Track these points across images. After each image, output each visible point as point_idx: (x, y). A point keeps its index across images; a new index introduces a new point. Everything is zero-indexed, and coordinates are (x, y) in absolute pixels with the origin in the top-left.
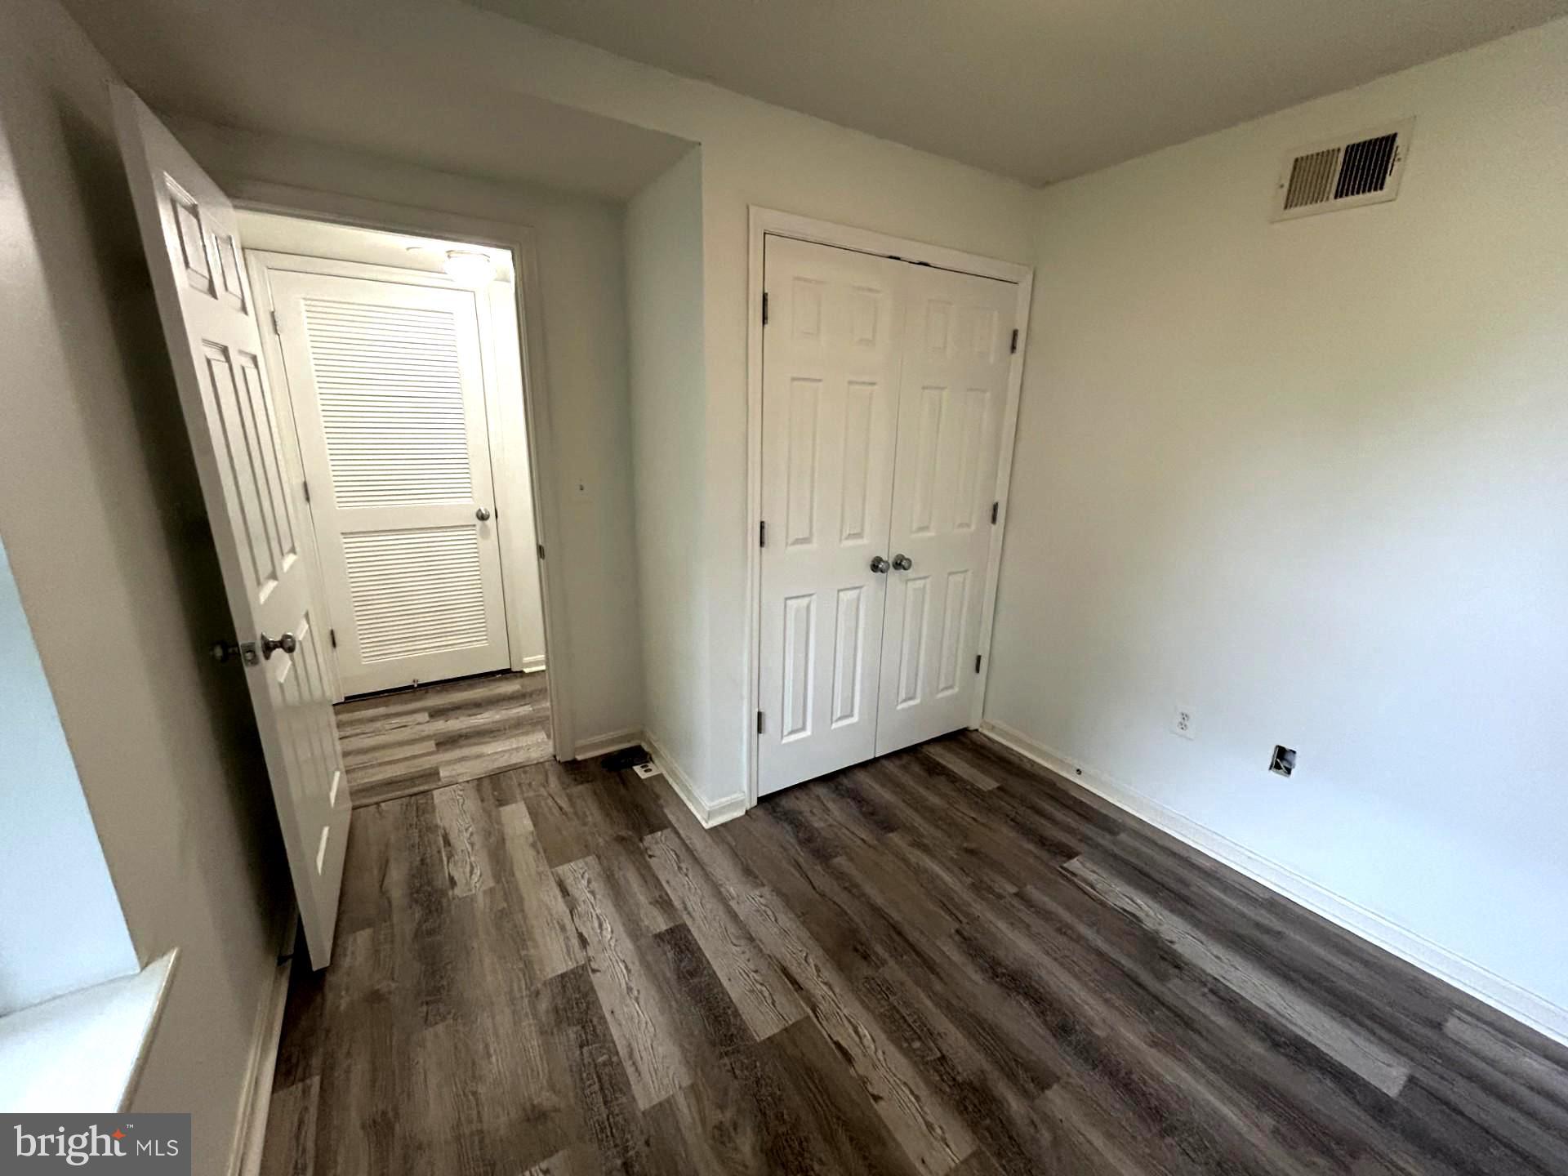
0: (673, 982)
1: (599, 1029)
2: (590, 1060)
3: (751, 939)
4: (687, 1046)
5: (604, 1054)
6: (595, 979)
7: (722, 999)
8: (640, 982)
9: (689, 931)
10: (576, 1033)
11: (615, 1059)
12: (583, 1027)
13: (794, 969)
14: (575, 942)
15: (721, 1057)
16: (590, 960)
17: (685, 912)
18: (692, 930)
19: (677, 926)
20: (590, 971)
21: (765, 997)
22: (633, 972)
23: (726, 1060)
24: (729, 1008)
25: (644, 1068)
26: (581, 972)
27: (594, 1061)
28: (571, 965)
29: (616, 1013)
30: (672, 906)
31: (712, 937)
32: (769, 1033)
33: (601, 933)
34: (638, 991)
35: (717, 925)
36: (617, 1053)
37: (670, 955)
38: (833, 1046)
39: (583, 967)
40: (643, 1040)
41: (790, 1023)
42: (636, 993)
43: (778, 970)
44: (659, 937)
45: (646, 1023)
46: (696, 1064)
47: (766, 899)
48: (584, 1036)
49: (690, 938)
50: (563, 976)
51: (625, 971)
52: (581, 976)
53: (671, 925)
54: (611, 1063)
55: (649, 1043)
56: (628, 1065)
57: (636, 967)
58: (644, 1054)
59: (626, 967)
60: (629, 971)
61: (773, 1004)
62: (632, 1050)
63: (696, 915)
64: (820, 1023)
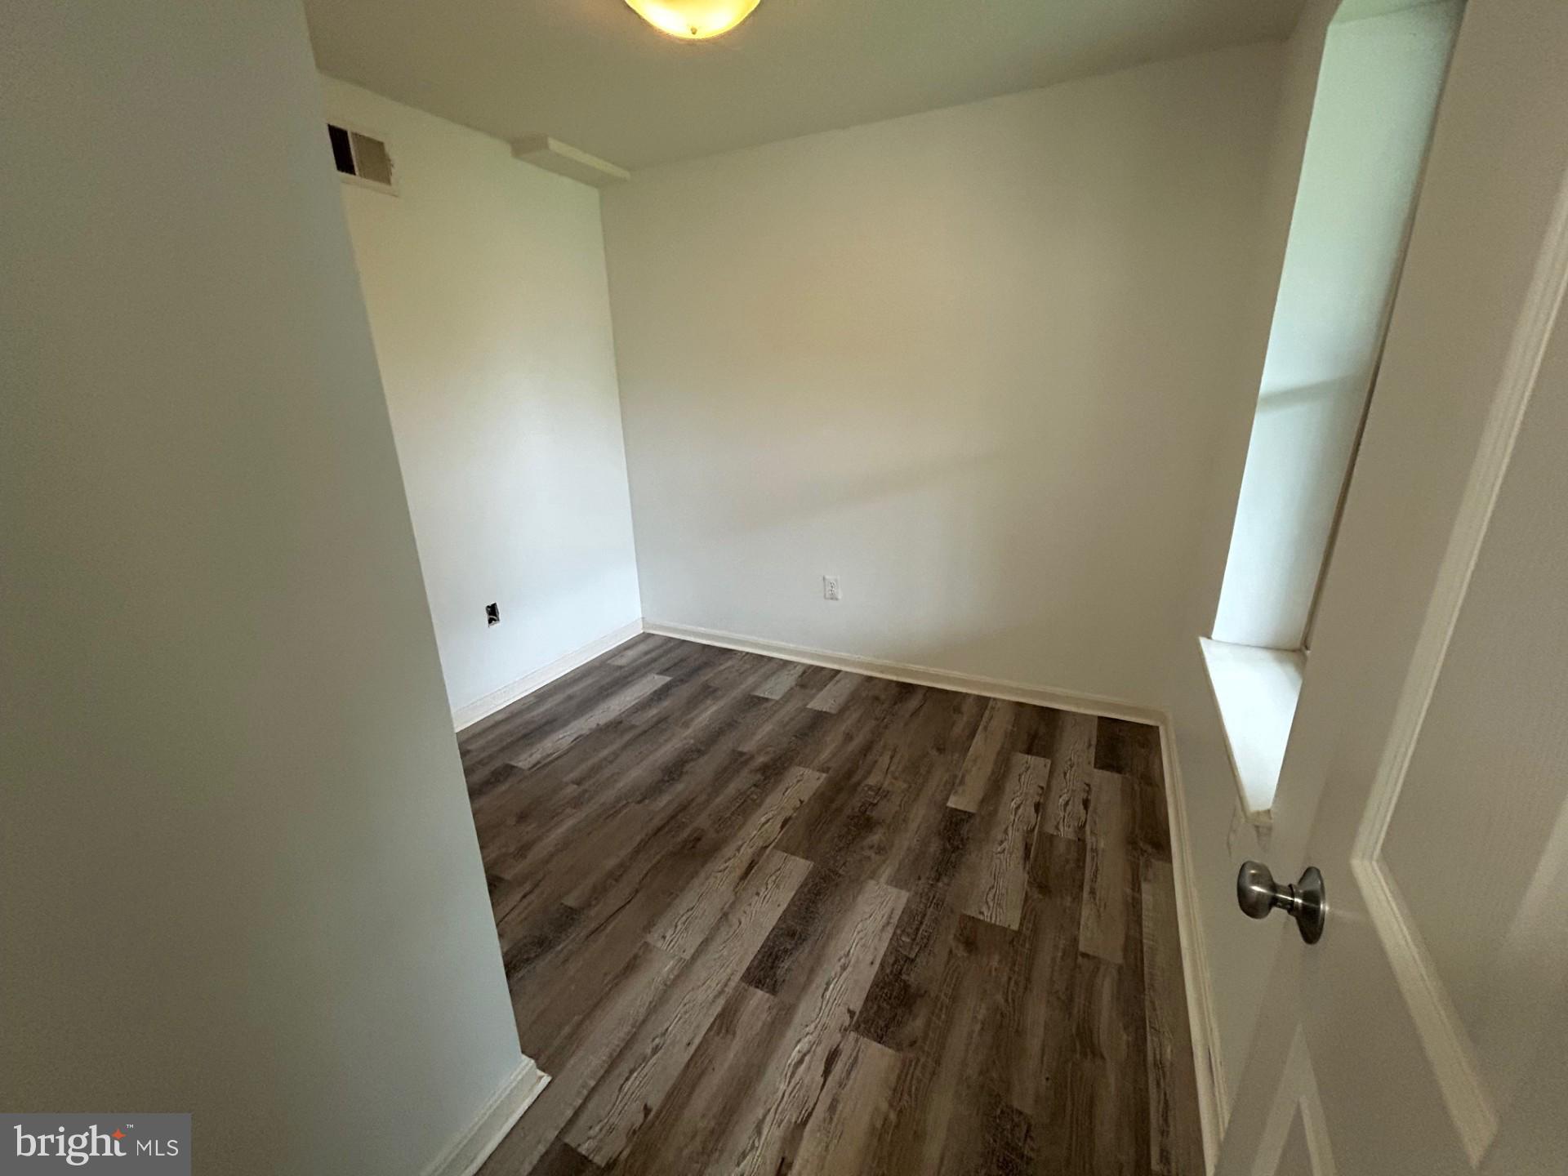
0: (810, 941)
1: (891, 960)
2: (914, 946)
3: (725, 915)
4: (851, 897)
5: (903, 941)
6: (857, 1005)
7: (799, 900)
8: (831, 968)
9: (748, 969)
10: (909, 975)
11: (899, 932)
12: (900, 973)
13: (739, 872)
14: (839, 1068)
15: (840, 876)
16: (846, 1030)
17: (726, 989)
18: (745, 968)
19: (750, 983)
20: (855, 1018)
21: (777, 877)
22: (826, 980)
23: (841, 872)
24: (803, 892)
25: (886, 910)
26: (863, 1026)
27: (912, 944)
28: (864, 1040)
29: (871, 960)
30: (724, 1010)
31: (742, 945)
32: (802, 861)
33: (809, 1052)
34: (839, 960)
35: (725, 953)
36: (894, 933)
37: (786, 964)
38: (784, 830)
39: (857, 1028)
40: (873, 925)
41: (786, 854)
42: (843, 960)
43: (746, 882)
44: (773, 991)
45: (859, 933)
46: (857, 883)
47: (666, 931)
48: (905, 968)
49: (756, 963)
50: (880, 1039)
51: (832, 986)
52: (866, 1022)
53: (752, 989)
54: (903, 931)
55: (868, 922)
56: (895, 920)
57: (819, 980)
58: (879, 918)
59: (826, 989)
60: (828, 984)
61: (779, 869)
62: (884, 927)
63: (724, 977)
64: (774, 840)
